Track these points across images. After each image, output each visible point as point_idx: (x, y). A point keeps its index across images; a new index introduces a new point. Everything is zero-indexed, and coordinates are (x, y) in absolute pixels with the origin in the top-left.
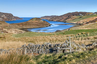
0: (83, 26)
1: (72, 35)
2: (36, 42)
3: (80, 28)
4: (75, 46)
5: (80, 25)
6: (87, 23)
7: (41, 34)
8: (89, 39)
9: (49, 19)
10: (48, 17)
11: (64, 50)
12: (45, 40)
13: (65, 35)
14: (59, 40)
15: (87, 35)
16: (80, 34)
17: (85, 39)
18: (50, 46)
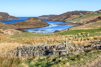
1: (71, 35)
2: (33, 43)
3: (80, 28)
5: (80, 24)
6: (88, 23)
7: (39, 35)
8: (88, 40)
9: (47, 18)
10: (46, 16)
11: (60, 52)
12: (42, 41)
13: (63, 36)
14: (57, 41)
15: (87, 35)
16: (79, 34)
17: (85, 40)
18: (46, 48)
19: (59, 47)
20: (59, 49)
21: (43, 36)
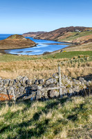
0: (81, 47)
1: (66, 59)
2: (14, 70)
3: (76, 49)
4: (69, 82)
7: (23, 58)
9: (34, 36)
10: (33, 33)
11: (50, 91)
13: (55, 60)
14: (47, 67)
15: (86, 59)
16: (76, 57)
17: (83, 66)
18: (26, 82)
19: (48, 83)
20: (48, 86)
21: (28, 59)
